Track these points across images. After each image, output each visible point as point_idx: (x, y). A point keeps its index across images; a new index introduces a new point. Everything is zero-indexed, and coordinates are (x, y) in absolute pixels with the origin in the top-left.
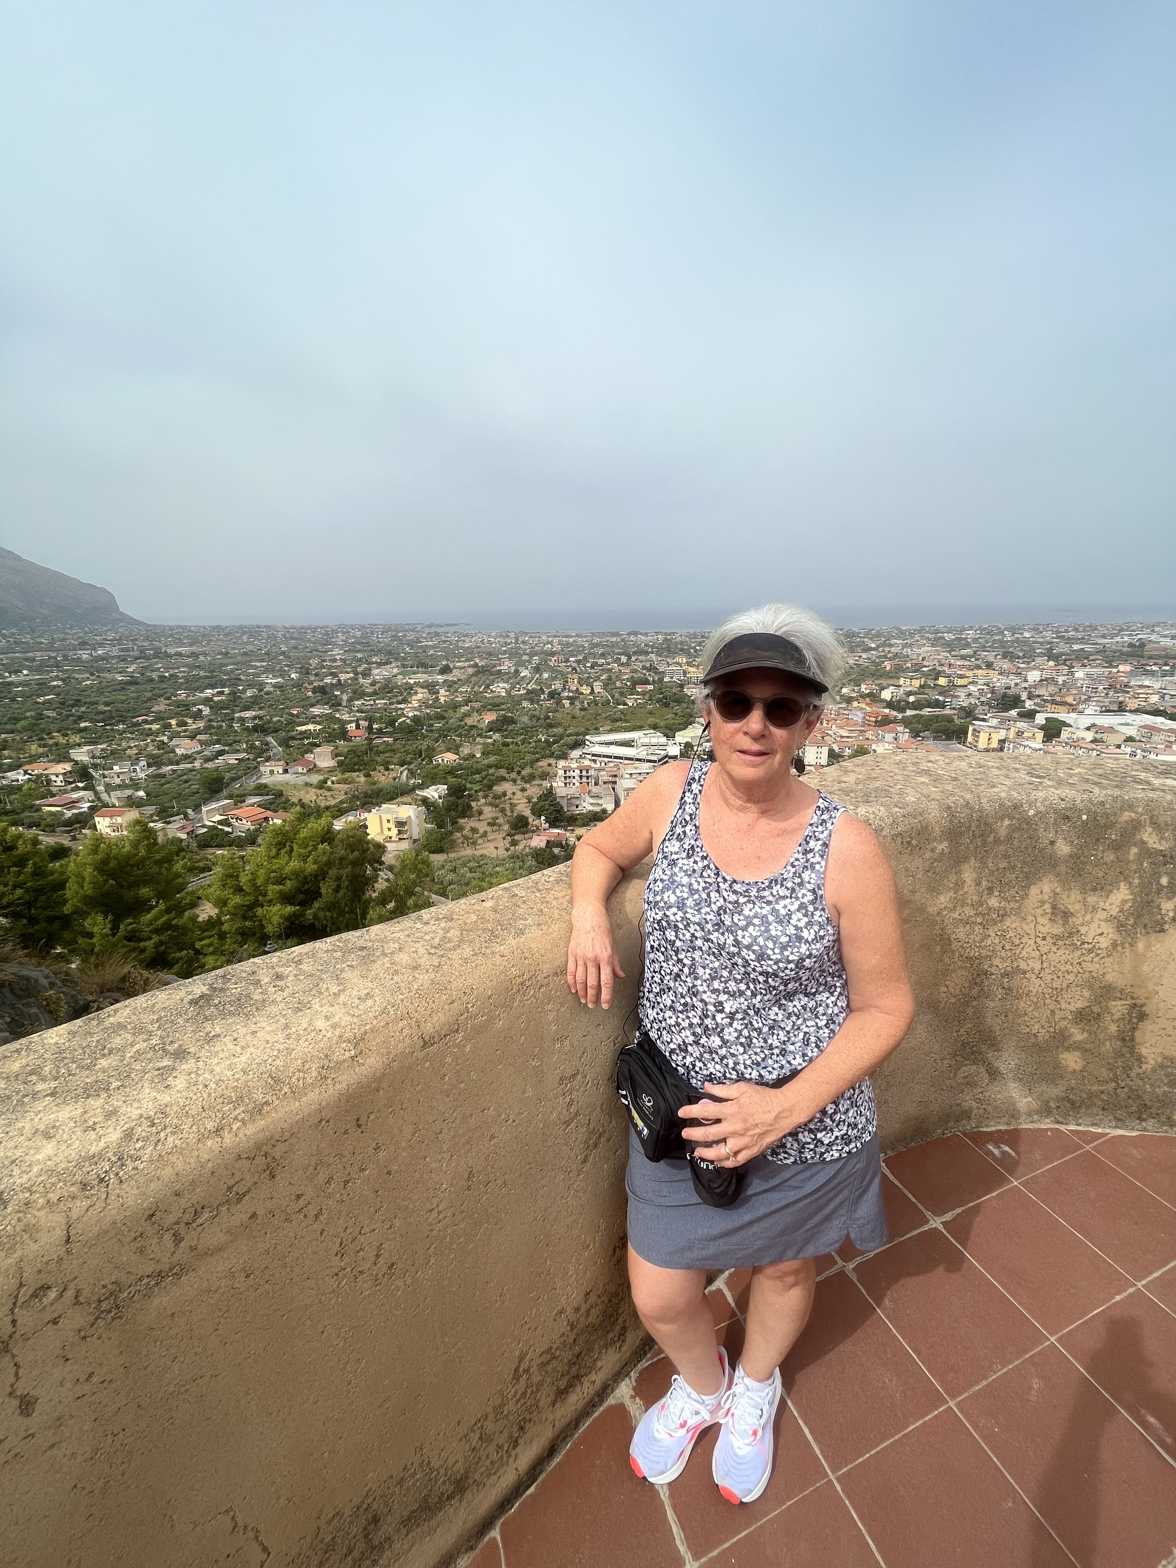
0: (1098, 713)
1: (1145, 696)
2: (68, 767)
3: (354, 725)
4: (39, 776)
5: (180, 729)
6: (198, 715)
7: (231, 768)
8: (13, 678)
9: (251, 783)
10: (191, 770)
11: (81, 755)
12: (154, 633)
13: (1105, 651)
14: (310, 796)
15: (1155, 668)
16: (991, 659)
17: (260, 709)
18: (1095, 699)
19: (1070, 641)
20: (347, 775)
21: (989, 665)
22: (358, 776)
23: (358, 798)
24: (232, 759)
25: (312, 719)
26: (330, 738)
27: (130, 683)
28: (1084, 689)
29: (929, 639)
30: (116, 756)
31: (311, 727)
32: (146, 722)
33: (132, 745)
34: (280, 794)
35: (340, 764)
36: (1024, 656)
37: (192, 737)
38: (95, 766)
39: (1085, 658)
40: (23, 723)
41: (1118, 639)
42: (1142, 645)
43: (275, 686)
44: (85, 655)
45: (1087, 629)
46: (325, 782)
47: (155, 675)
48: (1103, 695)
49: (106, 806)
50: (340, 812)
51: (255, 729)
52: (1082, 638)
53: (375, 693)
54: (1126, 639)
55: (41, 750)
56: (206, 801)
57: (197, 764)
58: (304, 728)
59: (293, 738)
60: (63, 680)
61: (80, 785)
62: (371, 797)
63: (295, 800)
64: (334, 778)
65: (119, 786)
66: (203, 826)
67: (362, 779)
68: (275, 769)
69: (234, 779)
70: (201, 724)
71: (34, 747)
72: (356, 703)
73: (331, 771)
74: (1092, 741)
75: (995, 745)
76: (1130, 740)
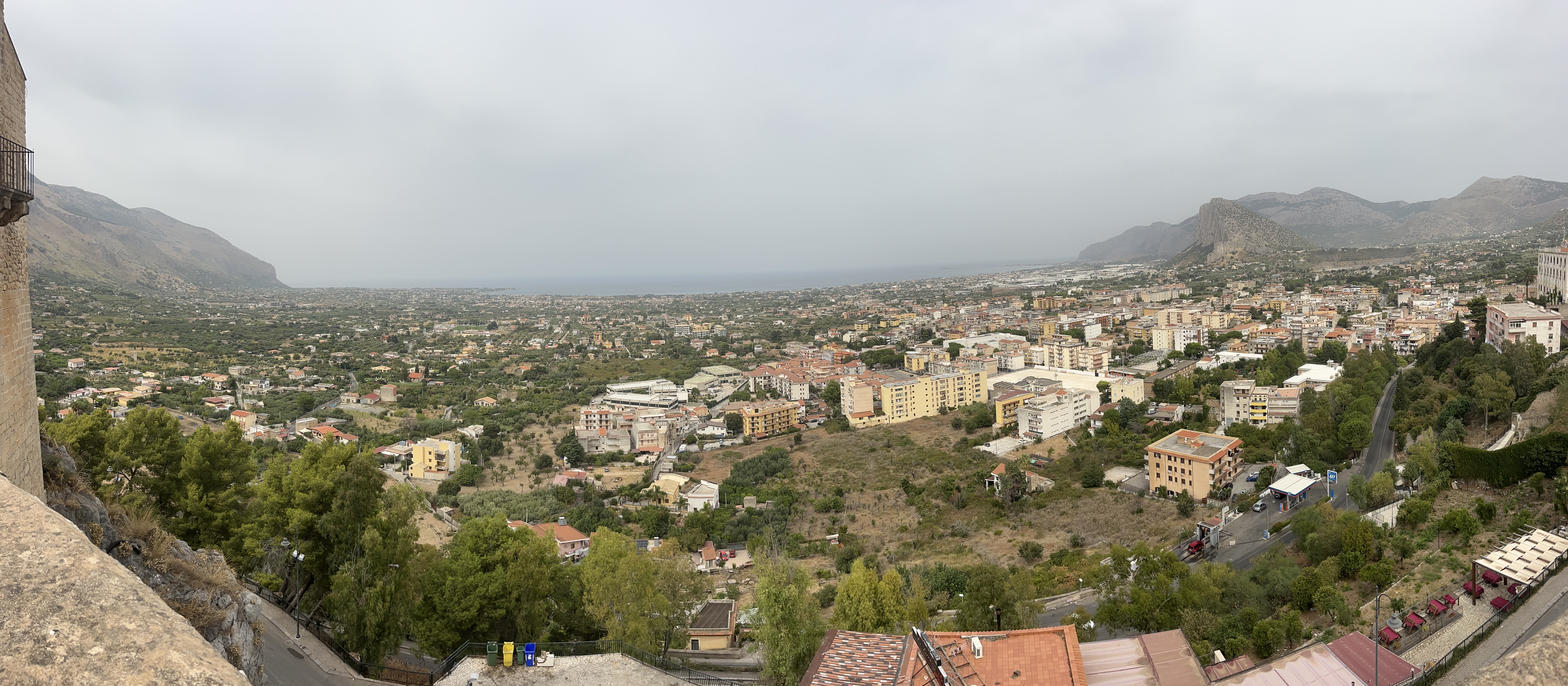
0: (977, 336)
1: (998, 322)
2: (224, 378)
3: (414, 369)
4: (209, 382)
5: (295, 361)
6: (307, 352)
7: (321, 393)
8: (212, 318)
9: (332, 407)
10: (296, 392)
11: (234, 371)
12: (294, 293)
13: (972, 294)
14: (373, 424)
15: (999, 303)
16: (910, 306)
17: (349, 351)
18: (973, 327)
19: (953, 289)
20: (404, 409)
21: (910, 311)
22: (412, 412)
23: (409, 430)
24: (322, 387)
25: (384, 362)
26: (395, 379)
27: (272, 326)
28: (966, 321)
29: (869, 293)
30: (253, 374)
31: (382, 368)
32: (275, 354)
33: (264, 368)
34: (351, 419)
35: (399, 399)
36: (929, 302)
37: (301, 368)
38: (240, 380)
39: (963, 300)
40: (209, 346)
41: (977, 286)
42: (990, 288)
43: (362, 334)
44: (251, 306)
45: (961, 281)
46: (386, 413)
47: (287, 322)
48: (977, 323)
49: (239, 408)
50: (394, 440)
51: (343, 366)
52: (959, 287)
53: (434, 344)
54: (982, 285)
55: (214, 365)
56: (300, 416)
57: (300, 388)
58: (377, 368)
59: (368, 376)
60: (236, 321)
61: (229, 391)
62: (419, 430)
63: (361, 425)
64: (393, 412)
65: (250, 396)
66: (294, 435)
67: (415, 414)
68: (351, 399)
69: (321, 403)
70: (308, 359)
71: (211, 362)
72: (419, 351)
73: (392, 405)
74: (978, 355)
75: (922, 367)
76: (996, 350)
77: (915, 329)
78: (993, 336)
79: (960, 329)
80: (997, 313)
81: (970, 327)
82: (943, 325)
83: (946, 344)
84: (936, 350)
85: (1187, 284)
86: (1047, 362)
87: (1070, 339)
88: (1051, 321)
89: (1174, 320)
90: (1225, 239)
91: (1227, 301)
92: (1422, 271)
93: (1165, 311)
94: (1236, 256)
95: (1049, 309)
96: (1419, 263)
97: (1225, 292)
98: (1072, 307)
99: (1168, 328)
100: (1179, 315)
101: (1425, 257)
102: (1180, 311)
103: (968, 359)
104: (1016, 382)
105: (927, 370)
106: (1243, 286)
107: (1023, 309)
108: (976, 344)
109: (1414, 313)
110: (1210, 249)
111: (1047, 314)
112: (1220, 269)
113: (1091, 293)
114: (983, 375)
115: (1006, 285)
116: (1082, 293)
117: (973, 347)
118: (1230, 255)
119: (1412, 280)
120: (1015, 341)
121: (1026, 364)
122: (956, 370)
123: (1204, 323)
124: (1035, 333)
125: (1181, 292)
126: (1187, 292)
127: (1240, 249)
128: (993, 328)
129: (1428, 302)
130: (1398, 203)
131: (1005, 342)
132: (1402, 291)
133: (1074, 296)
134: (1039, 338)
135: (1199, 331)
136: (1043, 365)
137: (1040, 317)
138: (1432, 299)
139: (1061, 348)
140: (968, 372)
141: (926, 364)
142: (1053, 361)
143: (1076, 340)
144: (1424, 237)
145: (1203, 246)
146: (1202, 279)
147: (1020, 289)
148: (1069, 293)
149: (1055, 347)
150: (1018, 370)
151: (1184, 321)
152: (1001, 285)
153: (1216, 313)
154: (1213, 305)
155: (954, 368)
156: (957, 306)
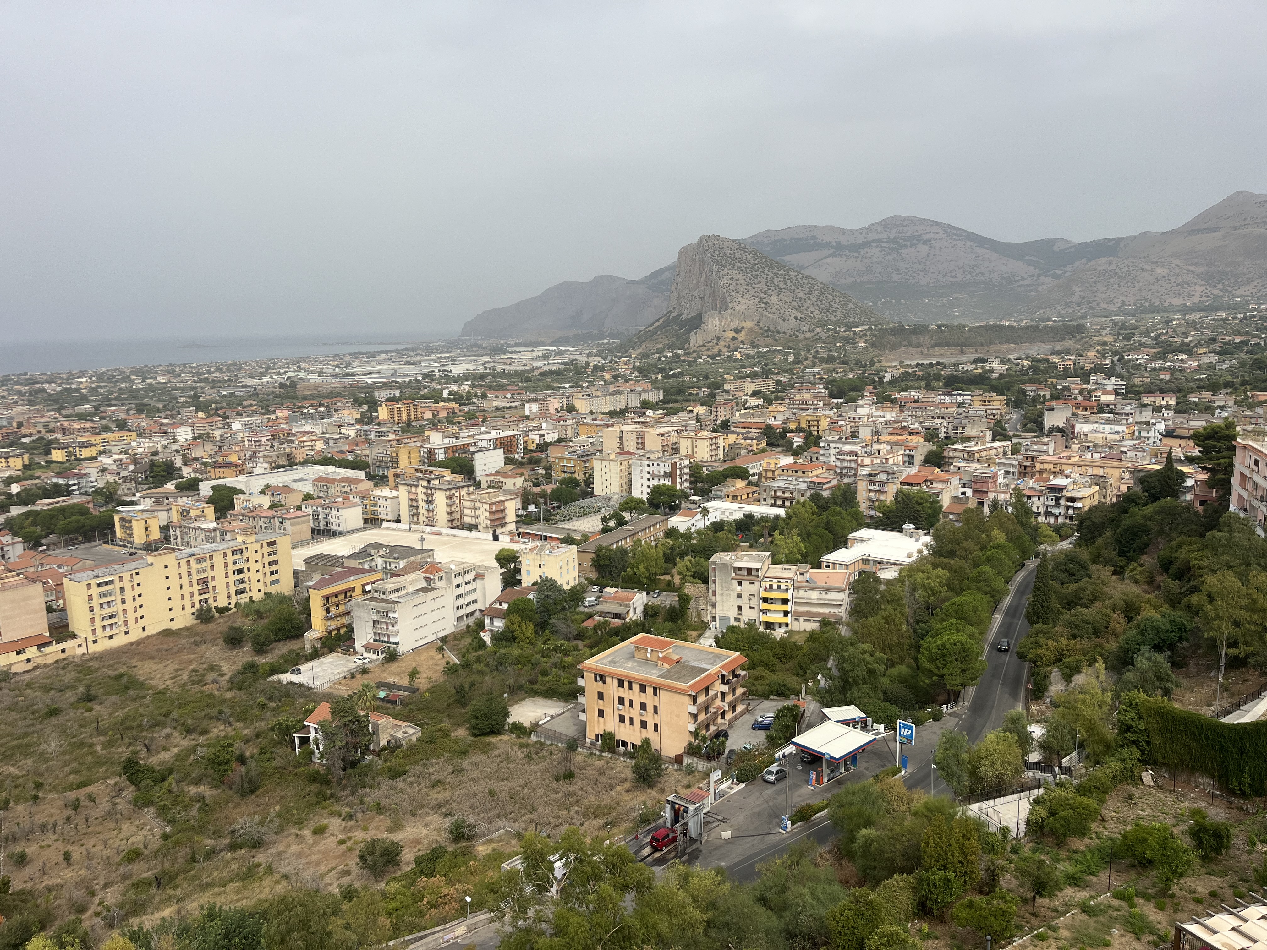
0: (268, 471)
1: (309, 443)
13: (257, 394)
15: (312, 411)
16: (122, 416)
18: (261, 454)
19: (215, 384)
21: (122, 425)
28: (246, 442)
29: (20, 393)
36: (165, 408)
39: (239, 405)
41: (267, 379)
42: (293, 385)
45: (232, 368)
48: (268, 448)
52: (229, 380)
54: (275, 378)
74: (271, 507)
75: (156, 535)
76: (308, 497)
77: (135, 462)
78: (301, 471)
79: (233, 459)
80: (308, 428)
81: (254, 456)
82: (197, 453)
83: (205, 489)
84: (184, 501)
85: (654, 382)
86: (405, 516)
87: (448, 475)
88: (413, 443)
89: (631, 444)
90: (722, 306)
91: (723, 414)
92: (1097, 369)
93: (616, 429)
94: (742, 336)
95: (409, 423)
96: (1092, 354)
97: (720, 398)
98: (450, 420)
99: (621, 458)
100: (640, 436)
101: (1105, 344)
102: (642, 429)
103: (252, 514)
104: (347, 552)
105: (167, 539)
106: (753, 387)
107: (358, 421)
108: (268, 487)
109: (1076, 447)
110: (696, 322)
111: (404, 431)
112: (713, 357)
113: (484, 396)
114: (283, 543)
115: (324, 379)
116: (469, 396)
117: (262, 492)
118: (731, 334)
119: (1075, 384)
120: (345, 480)
121: (366, 521)
122: (228, 536)
123: (683, 451)
124: (381, 464)
125: (644, 396)
126: (655, 397)
127: (748, 324)
128: (300, 455)
129: (1107, 428)
130: (1050, 243)
131: (325, 481)
132: (1054, 404)
133: (455, 400)
134: (391, 473)
135: (674, 465)
136: (398, 521)
137: (392, 437)
138: (1117, 422)
139: (430, 491)
140: (253, 538)
141: (164, 529)
142: (417, 515)
143: (459, 478)
144: (1103, 305)
145: (684, 317)
146: (681, 374)
147: (352, 386)
148: (445, 394)
149: (420, 490)
150: (352, 532)
151: (647, 448)
152: (314, 379)
153: (705, 434)
154: (698, 420)
155: (223, 533)
156: (225, 417)
